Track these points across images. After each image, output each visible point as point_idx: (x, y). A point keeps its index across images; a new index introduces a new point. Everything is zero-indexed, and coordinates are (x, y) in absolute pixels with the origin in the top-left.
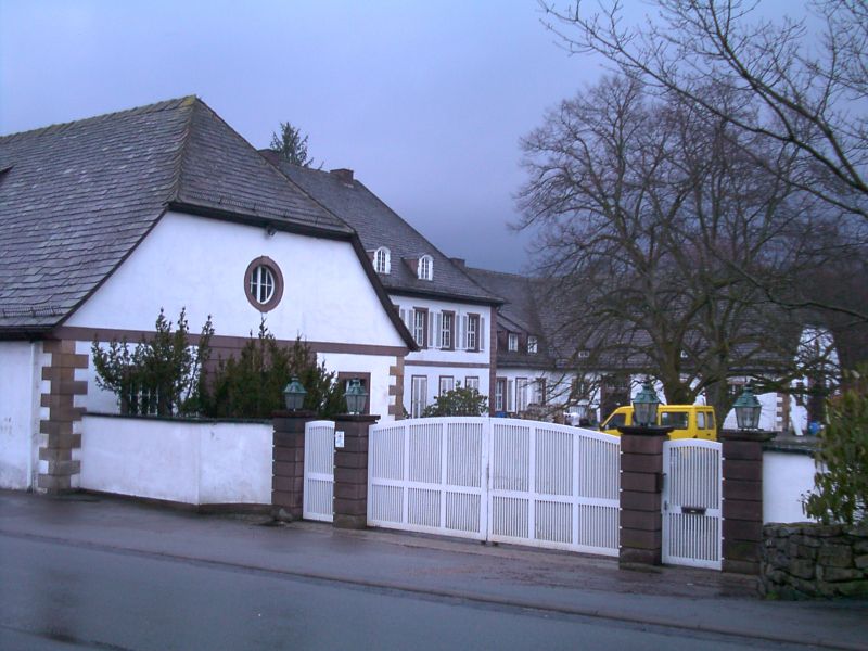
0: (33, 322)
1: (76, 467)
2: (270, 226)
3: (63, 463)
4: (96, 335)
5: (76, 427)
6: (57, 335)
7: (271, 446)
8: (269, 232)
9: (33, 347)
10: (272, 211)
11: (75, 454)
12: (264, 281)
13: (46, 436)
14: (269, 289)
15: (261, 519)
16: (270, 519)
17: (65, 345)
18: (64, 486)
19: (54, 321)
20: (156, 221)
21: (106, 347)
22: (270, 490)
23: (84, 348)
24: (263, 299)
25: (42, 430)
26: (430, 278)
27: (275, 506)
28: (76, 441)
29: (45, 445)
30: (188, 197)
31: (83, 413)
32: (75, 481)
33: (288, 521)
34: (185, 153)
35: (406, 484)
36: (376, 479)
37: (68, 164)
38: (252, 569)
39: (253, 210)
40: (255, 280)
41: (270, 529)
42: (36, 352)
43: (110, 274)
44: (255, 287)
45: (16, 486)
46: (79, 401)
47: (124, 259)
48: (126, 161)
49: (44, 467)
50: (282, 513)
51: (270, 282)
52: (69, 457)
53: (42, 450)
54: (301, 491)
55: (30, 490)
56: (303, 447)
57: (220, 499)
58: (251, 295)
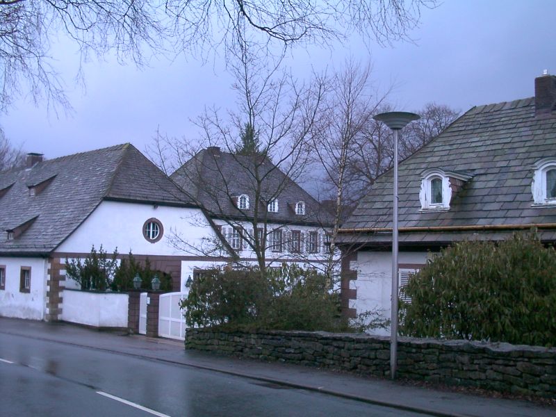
0: (43, 250)
1: (60, 311)
2: (155, 204)
3: (55, 309)
4: (67, 255)
5: (60, 294)
6: (52, 256)
7: (128, 303)
8: (155, 207)
9: (44, 261)
10: (158, 197)
11: (60, 306)
12: (153, 229)
13: (48, 298)
14: (157, 233)
15: (123, 333)
16: (126, 333)
17: (55, 260)
18: (55, 319)
19: (50, 250)
20: (97, 206)
21: (70, 261)
22: (127, 321)
23: (63, 261)
24: (153, 237)
25: (47, 296)
26: (304, 214)
27: (129, 328)
28: (61, 300)
29: (48, 302)
30: (113, 194)
31: (63, 288)
32: (60, 317)
33: (132, 334)
34: (117, 173)
35: (170, 319)
36: (162, 317)
37: (77, 175)
38: (113, 352)
39: (147, 198)
40: (149, 228)
41: (125, 337)
42: (45, 262)
43: (76, 229)
44: (149, 232)
45: (39, 319)
46: (61, 283)
47: (82, 223)
48: (96, 176)
49: (48, 311)
50: (131, 331)
51: (157, 229)
52: (57, 307)
53: (47, 304)
54: (138, 322)
55: (43, 321)
56: (139, 303)
57: (108, 325)
58: (147, 237)
